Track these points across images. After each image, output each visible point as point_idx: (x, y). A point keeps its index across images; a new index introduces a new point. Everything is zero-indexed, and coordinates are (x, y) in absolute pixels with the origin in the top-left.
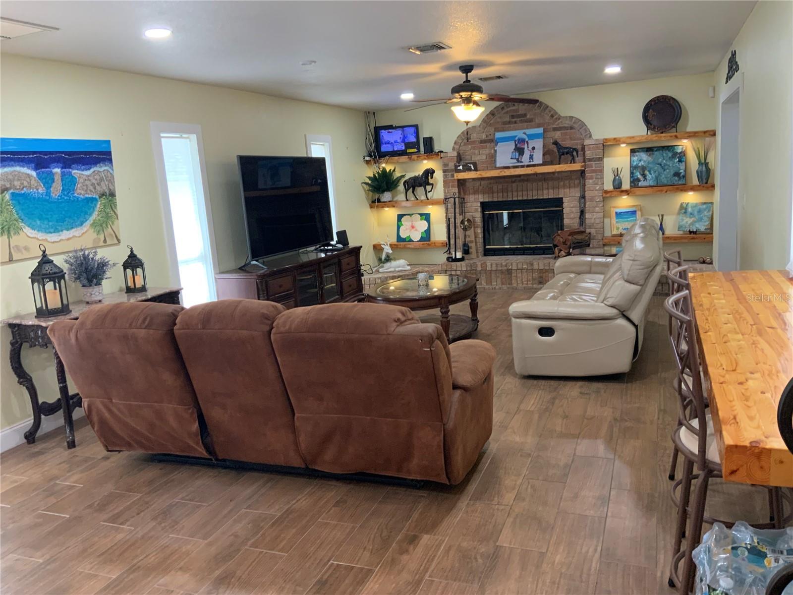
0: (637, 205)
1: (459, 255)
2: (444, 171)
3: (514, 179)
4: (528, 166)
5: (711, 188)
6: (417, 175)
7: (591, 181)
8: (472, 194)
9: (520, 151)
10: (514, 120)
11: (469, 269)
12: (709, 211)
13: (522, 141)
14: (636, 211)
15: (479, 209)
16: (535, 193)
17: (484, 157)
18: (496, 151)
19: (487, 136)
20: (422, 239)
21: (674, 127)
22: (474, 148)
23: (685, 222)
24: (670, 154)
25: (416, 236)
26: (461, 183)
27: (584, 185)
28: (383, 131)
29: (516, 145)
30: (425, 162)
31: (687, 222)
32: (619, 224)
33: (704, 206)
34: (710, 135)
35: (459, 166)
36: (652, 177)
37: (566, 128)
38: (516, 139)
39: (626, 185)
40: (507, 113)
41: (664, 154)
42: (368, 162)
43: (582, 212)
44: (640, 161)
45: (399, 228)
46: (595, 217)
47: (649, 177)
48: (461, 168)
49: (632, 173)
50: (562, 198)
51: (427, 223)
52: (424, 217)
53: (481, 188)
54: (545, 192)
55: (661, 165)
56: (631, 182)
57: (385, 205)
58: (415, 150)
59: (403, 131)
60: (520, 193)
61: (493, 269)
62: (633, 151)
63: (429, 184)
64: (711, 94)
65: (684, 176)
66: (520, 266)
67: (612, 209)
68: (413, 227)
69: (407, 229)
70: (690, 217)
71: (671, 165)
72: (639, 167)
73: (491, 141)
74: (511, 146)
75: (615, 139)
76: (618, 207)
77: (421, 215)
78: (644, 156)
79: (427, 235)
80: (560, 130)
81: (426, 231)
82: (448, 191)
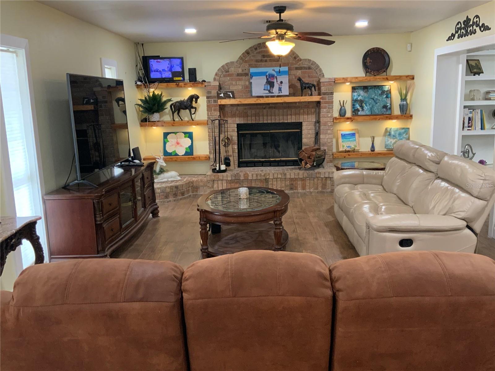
0: (355, 129)
1: (223, 167)
2: (208, 98)
3: (264, 106)
4: (278, 96)
5: (410, 118)
6: (182, 99)
7: (325, 110)
8: (230, 117)
9: (271, 84)
10: (265, 59)
11: (233, 178)
12: (407, 134)
13: (272, 76)
14: (355, 133)
15: (236, 130)
16: (281, 117)
17: (240, 88)
18: (251, 83)
19: (243, 71)
20: (187, 154)
21: (384, 71)
22: (232, 80)
23: (389, 142)
24: (380, 92)
25: (181, 151)
26: (222, 108)
27: (319, 113)
28: (152, 60)
29: (267, 79)
30: (190, 89)
31: (391, 142)
32: (344, 143)
33: (403, 131)
34: (410, 79)
35: (221, 94)
36: (368, 108)
37: (305, 68)
38: (267, 74)
39: (349, 114)
40: (259, 53)
41: (376, 92)
42: (138, 86)
43: (317, 134)
44: (359, 96)
45: (165, 144)
46: (327, 137)
47: (365, 108)
48: (222, 95)
49: (353, 105)
50: (301, 123)
51: (190, 140)
52: (188, 135)
53: (238, 112)
54: (289, 117)
55: (373, 99)
56: (353, 112)
57: (154, 124)
58: (181, 79)
59: (170, 61)
60: (269, 118)
61: (254, 179)
62: (354, 89)
63: (193, 108)
64: (409, 49)
65: (390, 108)
66: (276, 176)
67: (339, 132)
68: (178, 143)
69: (172, 145)
70: (393, 139)
71: (381, 100)
72: (359, 100)
73: (246, 75)
74: (264, 80)
75: (343, 78)
76: (343, 130)
77: (185, 133)
78: (362, 92)
79: (190, 150)
80: (301, 70)
81: (189, 147)
82: (211, 114)
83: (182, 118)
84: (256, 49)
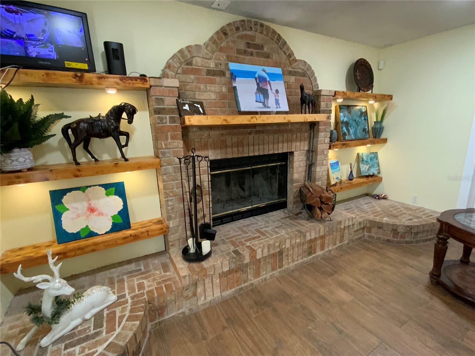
2: (157, 111)
3: (249, 130)
5: (384, 142)
6: (95, 115)
7: (322, 134)
9: (264, 92)
10: (250, 50)
12: (376, 159)
13: (264, 80)
14: (338, 161)
15: (209, 170)
17: (213, 96)
18: (235, 88)
19: (216, 65)
20: (116, 228)
21: (371, 89)
22: (198, 81)
23: (363, 168)
24: (360, 113)
25: (102, 225)
29: (258, 84)
31: (365, 168)
32: (333, 174)
33: (373, 155)
35: (184, 104)
36: (353, 131)
38: (257, 76)
40: (242, 37)
41: (357, 112)
43: (311, 167)
44: (344, 117)
45: (57, 217)
50: (293, 152)
51: (120, 200)
52: (113, 189)
53: (211, 140)
54: (280, 145)
55: (355, 121)
56: (342, 136)
57: (18, 177)
60: (251, 148)
62: (340, 108)
63: (121, 133)
65: (368, 132)
67: (328, 161)
68: (92, 210)
69: (78, 216)
70: (367, 165)
71: (361, 122)
72: (345, 122)
73: (222, 74)
74: (253, 85)
76: (331, 160)
77: (106, 186)
78: (346, 113)
79: (123, 219)
80: (295, 76)
81: (120, 213)
82: (166, 145)
83: (96, 157)
84: (237, 29)
